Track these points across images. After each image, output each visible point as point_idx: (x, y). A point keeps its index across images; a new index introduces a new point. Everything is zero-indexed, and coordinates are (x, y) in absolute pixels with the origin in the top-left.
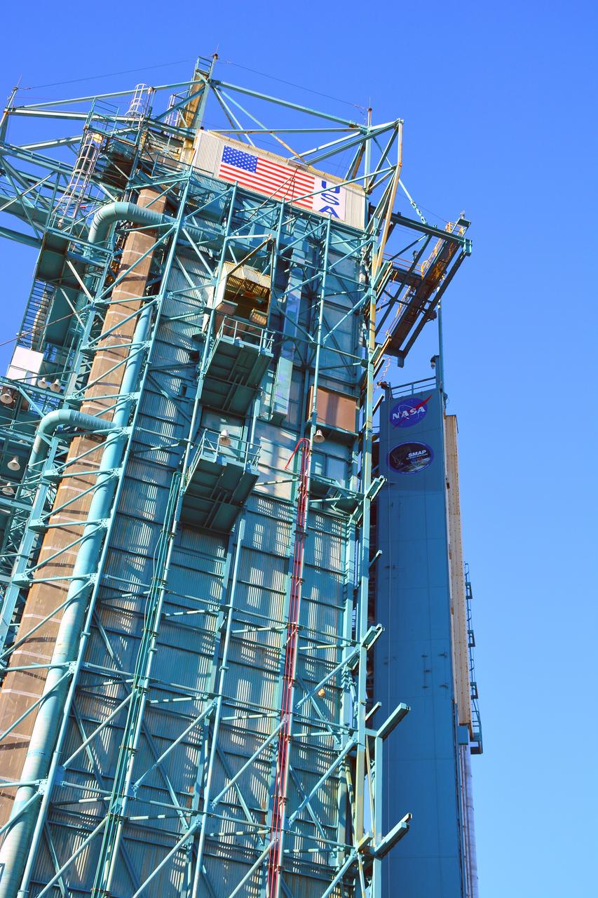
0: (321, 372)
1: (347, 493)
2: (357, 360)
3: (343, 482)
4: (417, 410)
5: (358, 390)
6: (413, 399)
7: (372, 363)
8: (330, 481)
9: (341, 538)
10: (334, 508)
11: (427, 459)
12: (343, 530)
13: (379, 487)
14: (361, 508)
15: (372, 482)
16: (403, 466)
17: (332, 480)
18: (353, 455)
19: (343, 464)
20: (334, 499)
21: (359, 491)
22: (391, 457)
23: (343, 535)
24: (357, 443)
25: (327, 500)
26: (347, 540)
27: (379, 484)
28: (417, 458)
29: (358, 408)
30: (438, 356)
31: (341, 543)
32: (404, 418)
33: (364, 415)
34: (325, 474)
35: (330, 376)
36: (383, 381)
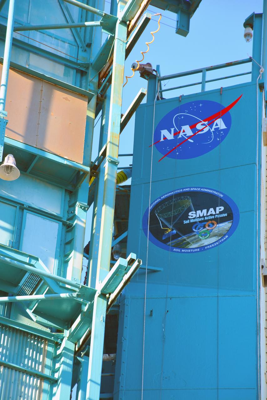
0: (18, 36)
1: (62, 285)
2: (93, 16)
3: (54, 263)
4: (211, 125)
5: (93, 78)
6: (204, 102)
7: (123, 22)
8: (27, 260)
9: (43, 378)
10: (32, 316)
11: (226, 225)
12: (48, 362)
13: (126, 277)
14: (88, 318)
15: (112, 265)
16: (175, 236)
17: (31, 257)
18: (78, 211)
19: (54, 228)
20: (34, 297)
21: (86, 282)
22: (154, 220)
23: (47, 372)
24: (85, 185)
25: (19, 298)
26: (53, 382)
27: (127, 270)
28: (204, 222)
29: (92, 115)
30: (259, 16)
31: (41, 391)
32: (184, 141)
33: (103, 129)
34: (16, 245)
35: (37, 45)
36: (144, 62)
